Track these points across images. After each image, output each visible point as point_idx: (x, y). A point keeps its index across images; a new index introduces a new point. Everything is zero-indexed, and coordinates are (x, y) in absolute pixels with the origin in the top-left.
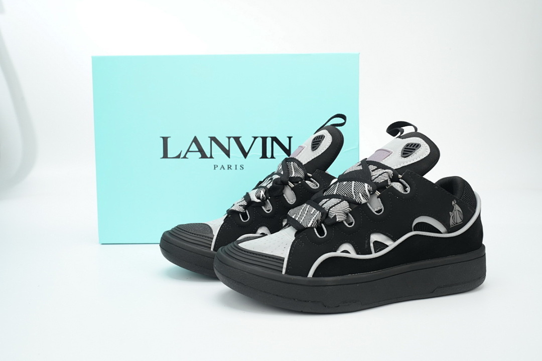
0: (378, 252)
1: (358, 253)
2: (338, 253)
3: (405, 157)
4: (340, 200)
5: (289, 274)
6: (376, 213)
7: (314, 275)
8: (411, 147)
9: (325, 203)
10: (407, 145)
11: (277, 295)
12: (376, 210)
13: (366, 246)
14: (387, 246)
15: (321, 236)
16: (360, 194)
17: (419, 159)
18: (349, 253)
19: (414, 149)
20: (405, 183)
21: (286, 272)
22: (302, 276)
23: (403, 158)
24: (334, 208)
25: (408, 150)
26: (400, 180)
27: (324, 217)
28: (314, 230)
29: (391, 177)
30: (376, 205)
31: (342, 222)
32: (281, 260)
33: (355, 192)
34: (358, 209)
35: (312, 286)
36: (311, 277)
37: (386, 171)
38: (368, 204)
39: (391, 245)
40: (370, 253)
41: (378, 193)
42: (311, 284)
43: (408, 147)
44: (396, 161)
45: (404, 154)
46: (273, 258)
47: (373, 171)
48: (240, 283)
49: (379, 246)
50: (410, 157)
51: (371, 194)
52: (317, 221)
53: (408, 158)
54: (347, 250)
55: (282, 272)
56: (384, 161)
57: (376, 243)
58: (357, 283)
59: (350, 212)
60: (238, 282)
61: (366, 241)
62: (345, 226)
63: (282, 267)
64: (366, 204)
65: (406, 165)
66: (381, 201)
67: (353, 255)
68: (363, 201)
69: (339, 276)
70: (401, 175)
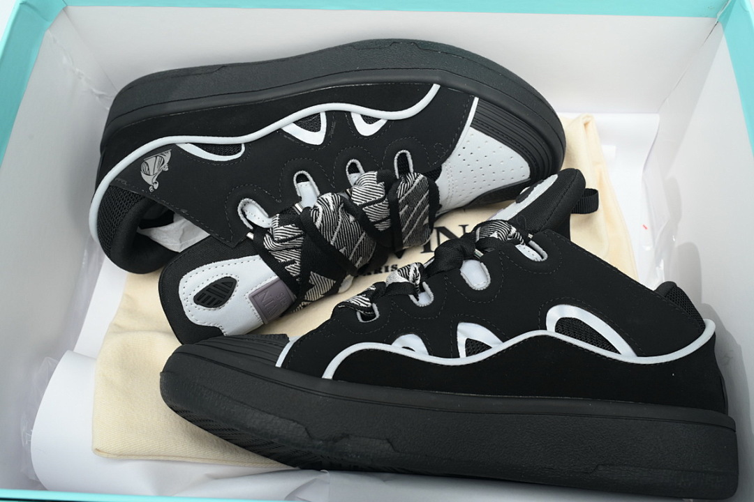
0: (314, 114)
1: (349, 113)
2: (385, 116)
3: (230, 278)
5: (468, 94)
6: (309, 176)
7: (430, 86)
12: (307, 182)
13: (334, 126)
14: (296, 122)
15: (404, 154)
18: (364, 117)
20: (241, 215)
21: (472, 100)
22: (449, 87)
25: (221, 292)
26: (251, 228)
29: (267, 236)
30: (307, 189)
31: (366, 169)
36: (434, 85)
38: (318, 192)
39: (285, 124)
40: (328, 113)
43: (218, 300)
47: (293, 262)
49: (310, 123)
54: (368, 123)
57: (316, 129)
59: (350, 187)
61: (332, 132)
62: (362, 164)
64: (322, 194)
67: (357, 112)
70: (248, 238)
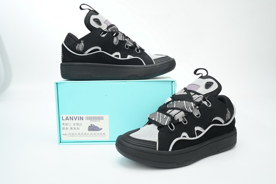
0: (198, 135)
1: (190, 137)
2: (181, 138)
3: (207, 89)
4: (180, 111)
5: (160, 150)
6: (197, 117)
7: (172, 150)
8: (209, 84)
9: (171, 112)
10: (207, 83)
11: (155, 161)
12: (196, 115)
13: (193, 133)
14: (202, 132)
15: (172, 129)
16: (190, 108)
17: (213, 90)
18: (186, 137)
19: (211, 85)
20: (209, 101)
21: (159, 149)
22: (166, 151)
23: (206, 89)
24: (177, 115)
25: (208, 85)
26: (206, 100)
27: (172, 120)
28: (168, 126)
29: (203, 99)
30: (196, 113)
31: (181, 122)
32: (155, 143)
33: (186, 107)
34: (188, 115)
35: (172, 155)
36: (171, 150)
37: (200, 96)
38: (193, 113)
39: (204, 132)
40: (195, 136)
41: (197, 107)
42: (171, 154)
43: (208, 84)
44: (203, 91)
45: (206, 87)
46: (151, 142)
47: (193, 95)
48: (135, 156)
49: (199, 132)
50: (209, 89)
51: (194, 108)
52: (169, 122)
53: (208, 89)
54: (185, 136)
55: (156, 149)
56: (197, 90)
57: (197, 131)
58: (191, 152)
59: (185, 117)
60: (134, 156)
61: (193, 131)
62: (183, 124)
63: (156, 147)
64: (192, 112)
65: (208, 93)
66: (199, 111)
67: (188, 138)
68: (191, 111)
69: (183, 149)
70: (206, 97)
